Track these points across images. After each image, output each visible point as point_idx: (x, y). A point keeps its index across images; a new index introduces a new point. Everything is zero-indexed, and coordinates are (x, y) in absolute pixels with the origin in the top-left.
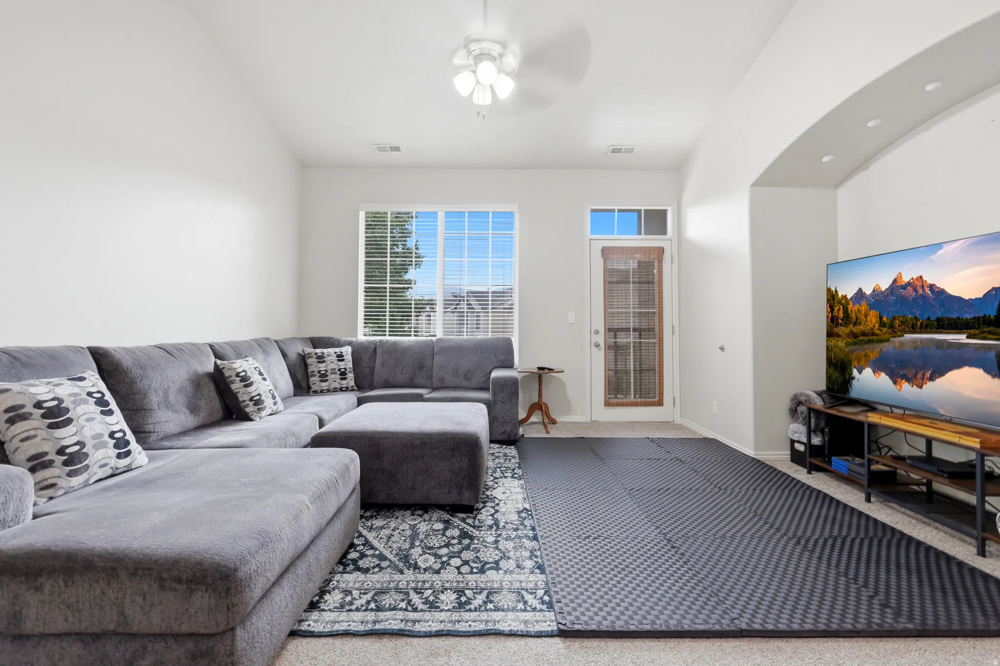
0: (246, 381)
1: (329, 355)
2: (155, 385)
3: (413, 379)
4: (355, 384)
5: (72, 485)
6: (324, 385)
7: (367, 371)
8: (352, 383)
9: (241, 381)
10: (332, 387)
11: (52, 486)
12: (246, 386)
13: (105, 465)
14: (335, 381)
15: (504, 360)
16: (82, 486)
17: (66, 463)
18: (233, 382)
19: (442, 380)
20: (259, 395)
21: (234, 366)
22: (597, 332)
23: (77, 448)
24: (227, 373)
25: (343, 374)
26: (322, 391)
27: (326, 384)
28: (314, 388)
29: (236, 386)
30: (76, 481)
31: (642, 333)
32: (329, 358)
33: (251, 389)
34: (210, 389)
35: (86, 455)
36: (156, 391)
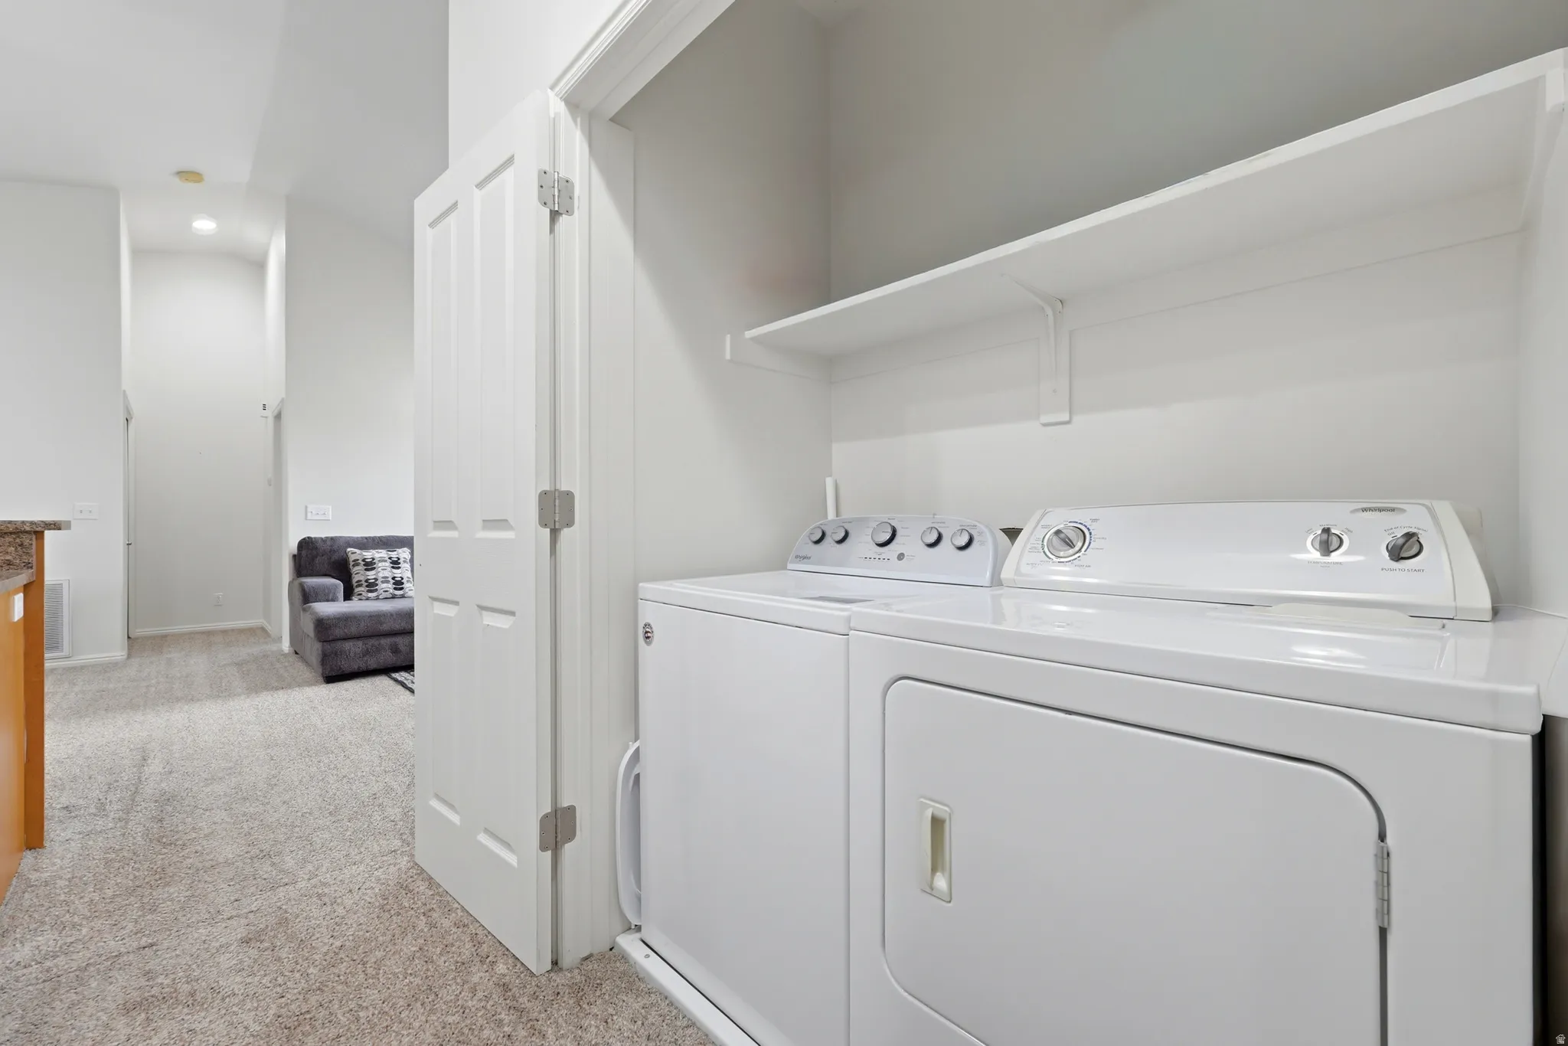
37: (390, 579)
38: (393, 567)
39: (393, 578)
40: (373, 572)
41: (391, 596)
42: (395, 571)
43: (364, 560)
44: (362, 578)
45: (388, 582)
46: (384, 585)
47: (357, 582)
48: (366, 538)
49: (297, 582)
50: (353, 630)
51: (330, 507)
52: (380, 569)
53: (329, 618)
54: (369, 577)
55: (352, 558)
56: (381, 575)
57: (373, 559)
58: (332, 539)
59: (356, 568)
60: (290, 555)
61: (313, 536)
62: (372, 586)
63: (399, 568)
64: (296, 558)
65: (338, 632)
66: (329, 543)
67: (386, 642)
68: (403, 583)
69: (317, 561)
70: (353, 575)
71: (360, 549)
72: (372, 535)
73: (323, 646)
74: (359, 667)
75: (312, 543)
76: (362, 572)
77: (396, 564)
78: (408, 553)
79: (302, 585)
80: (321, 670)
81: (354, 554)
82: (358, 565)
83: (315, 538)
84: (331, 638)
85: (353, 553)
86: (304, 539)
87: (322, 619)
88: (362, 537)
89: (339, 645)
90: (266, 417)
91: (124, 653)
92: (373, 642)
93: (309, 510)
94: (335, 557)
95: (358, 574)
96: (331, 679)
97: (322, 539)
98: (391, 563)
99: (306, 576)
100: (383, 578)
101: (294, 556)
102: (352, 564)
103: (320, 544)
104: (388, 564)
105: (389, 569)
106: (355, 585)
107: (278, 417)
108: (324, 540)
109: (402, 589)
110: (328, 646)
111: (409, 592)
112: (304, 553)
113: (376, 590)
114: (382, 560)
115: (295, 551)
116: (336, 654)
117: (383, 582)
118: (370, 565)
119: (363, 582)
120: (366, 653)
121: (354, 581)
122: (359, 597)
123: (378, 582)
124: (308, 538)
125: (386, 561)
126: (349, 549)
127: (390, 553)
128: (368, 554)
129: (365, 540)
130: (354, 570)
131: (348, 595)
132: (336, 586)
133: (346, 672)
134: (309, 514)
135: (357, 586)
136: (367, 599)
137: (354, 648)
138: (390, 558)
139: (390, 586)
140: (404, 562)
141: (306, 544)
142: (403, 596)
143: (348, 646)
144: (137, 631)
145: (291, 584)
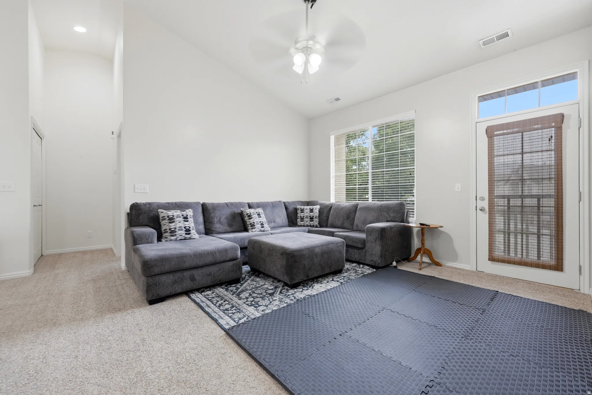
0: (250, 217)
1: (306, 209)
2: (217, 215)
3: (343, 224)
4: (319, 223)
5: (171, 238)
6: (302, 223)
7: (325, 218)
8: (317, 223)
9: (248, 217)
10: (306, 224)
11: (167, 238)
12: (249, 219)
13: (181, 235)
14: (307, 222)
15: (394, 217)
16: (175, 240)
17: (170, 233)
18: (245, 217)
19: (357, 226)
20: (254, 223)
21: (246, 211)
22: (483, 199)
23: (174, 229)
24: (244, 213)
25: (312, 219)
26: (301, 226)
27: (303, 222)
28: (299, 224)
29: (246, 218)
30: (173, 238)
31: (511, 200)
32: (306, 211)
33: (251, 220)
34: (239, 219)
35: (176, 232)
36: (217, 217)
37: (183, 228)
38: (184, 221)
39: (185, 227)
40: (174, 224)
41: (183, 238)
42: (186, 223)
43: (168, 217)
44: (167, 228)
45: (182, 230)
46: (180, 232)
47: (164, 230)
48: (168, 203)
49: (129, 231)
50: (167, 268)
51: (148, 185)
52: (177, 222)
53: (151, 260)
54: (171, 227)
55: (161, 215)
56: (178, 226)
57: (173, 216)
58: (149, 204)
59: (164, 222)
60: (125, 213)
61: (138, 202)
62: (173, 232)
63: (188, 221)
64: (129, 215)
65: (157, 270)
66: (148, 206)
67: (187, 274)
68: (190, 231)
69: (141, 217)
70: (162, 226)
71: (165, 210)
72: (171, 201)
73: (147, 280)
74: (170, 293)
75: (138, 206)
76: (167, 224)
77: (186, 218)
78: (191, 212)
79: (132, 233)
80: (146, 297)
81: (163, 213)
82: (165, 219)
83: (140, 203)
84: (152, 274)
85: (161, 213)
86: (134, 204)
87: (147, 261)
88: (166, 203)
89: (157, 278)
90: (114, 139)
91: (31, 271)
92: (179, 274)
93: (136, 187)
94: (152, 214)
95: (165, 225)
96: (152, 302)
97: (144, 204)
98: (183, 218)
99: (135, 226)
100: (179, 227)
101: (128, 214)
102: (161, 219)
103: (142, 207)
104: (181, 219)
105: (182, 222)
106: (163, 231)
107: (119, 136)
108: (145, 204)
109: (190, 234)
110: (150, 280)
111: (194, 235)
112: (134, 212)
113: (176, 235)
114: (178, 217)
115: (128, 211)
116: (156, 285)
117: (179, 230)
118: (171, 220)
119: (168, 230)
120: (175, 282)
121: (163, 229)
122: (166, 239)
123: (177, 230)
124: (136, 203)
125: (180, 217)
126: (159, 210)
127: (182, 212)
128: (170, 213)
129: (167, 204)
130: (163, 222)
131: (160, 238)
132: (153, 234)
133: (162, 296)
134: (136, 189)
135: (164, 233)
136: (171, 240)
137: (167, 279)
138: (183, 215)
139: (183, 232)
140: (190, 217)
141: (135, 207)
142: (190, 239)
143: (164, 278)
144: (47, 251)
145: (126, 230)
